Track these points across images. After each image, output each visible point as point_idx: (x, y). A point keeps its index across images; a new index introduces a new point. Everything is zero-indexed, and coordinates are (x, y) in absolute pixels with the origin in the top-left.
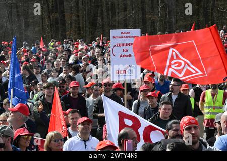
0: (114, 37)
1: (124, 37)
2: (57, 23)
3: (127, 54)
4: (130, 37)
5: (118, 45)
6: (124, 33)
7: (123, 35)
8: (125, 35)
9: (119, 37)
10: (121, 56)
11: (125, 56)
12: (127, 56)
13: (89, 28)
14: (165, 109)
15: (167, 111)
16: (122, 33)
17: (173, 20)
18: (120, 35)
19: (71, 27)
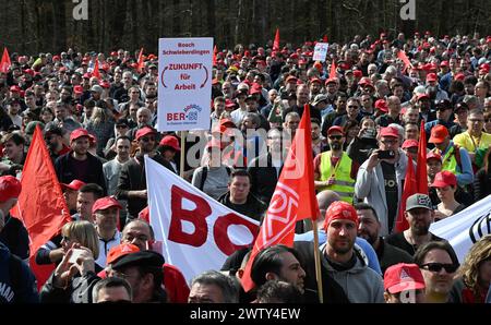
0: (165, 53)
1: (184, 52)
2: (50, 21)
3: (187, 83)
4: (193, 52)
5: (172, 67)
6: (184, 45)
7: (181, 49)
8: (186, 49)
9: (175, 53)
10: (177, 87)
11: (184, 87)
12: (188, 87)
13: (110, 33)
14: (237, 184)
15: (241, 188)
16: (180, 45)
17: (263, 22)
18: (176, 49)
19: (75, 29)
